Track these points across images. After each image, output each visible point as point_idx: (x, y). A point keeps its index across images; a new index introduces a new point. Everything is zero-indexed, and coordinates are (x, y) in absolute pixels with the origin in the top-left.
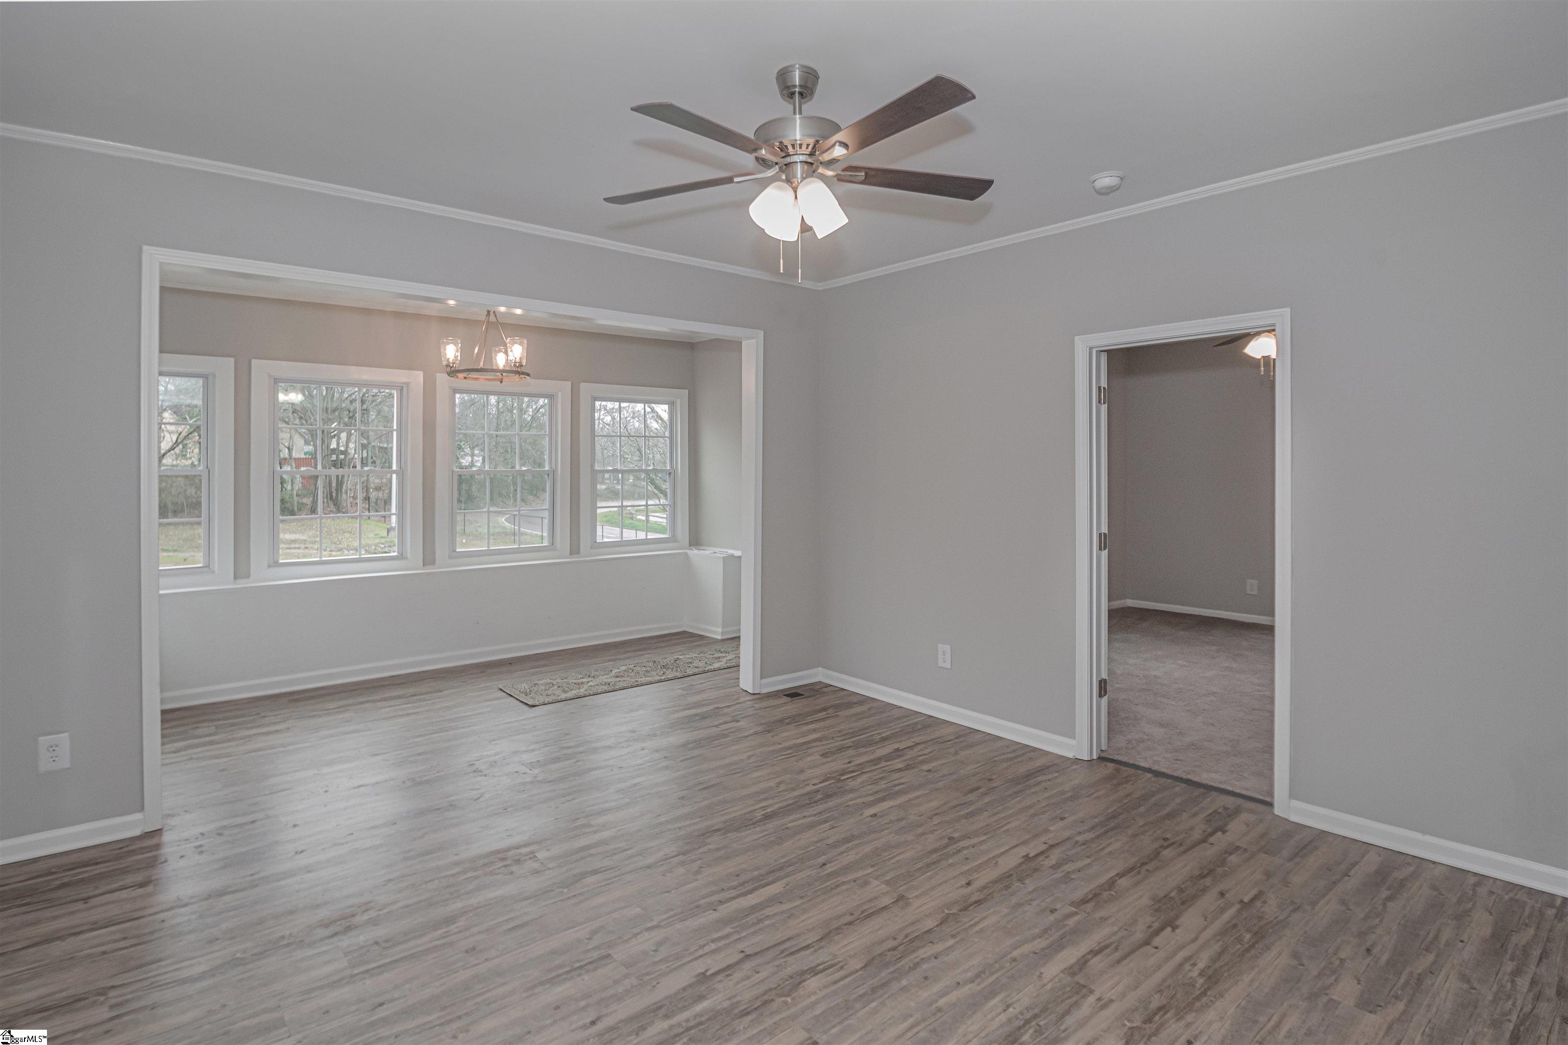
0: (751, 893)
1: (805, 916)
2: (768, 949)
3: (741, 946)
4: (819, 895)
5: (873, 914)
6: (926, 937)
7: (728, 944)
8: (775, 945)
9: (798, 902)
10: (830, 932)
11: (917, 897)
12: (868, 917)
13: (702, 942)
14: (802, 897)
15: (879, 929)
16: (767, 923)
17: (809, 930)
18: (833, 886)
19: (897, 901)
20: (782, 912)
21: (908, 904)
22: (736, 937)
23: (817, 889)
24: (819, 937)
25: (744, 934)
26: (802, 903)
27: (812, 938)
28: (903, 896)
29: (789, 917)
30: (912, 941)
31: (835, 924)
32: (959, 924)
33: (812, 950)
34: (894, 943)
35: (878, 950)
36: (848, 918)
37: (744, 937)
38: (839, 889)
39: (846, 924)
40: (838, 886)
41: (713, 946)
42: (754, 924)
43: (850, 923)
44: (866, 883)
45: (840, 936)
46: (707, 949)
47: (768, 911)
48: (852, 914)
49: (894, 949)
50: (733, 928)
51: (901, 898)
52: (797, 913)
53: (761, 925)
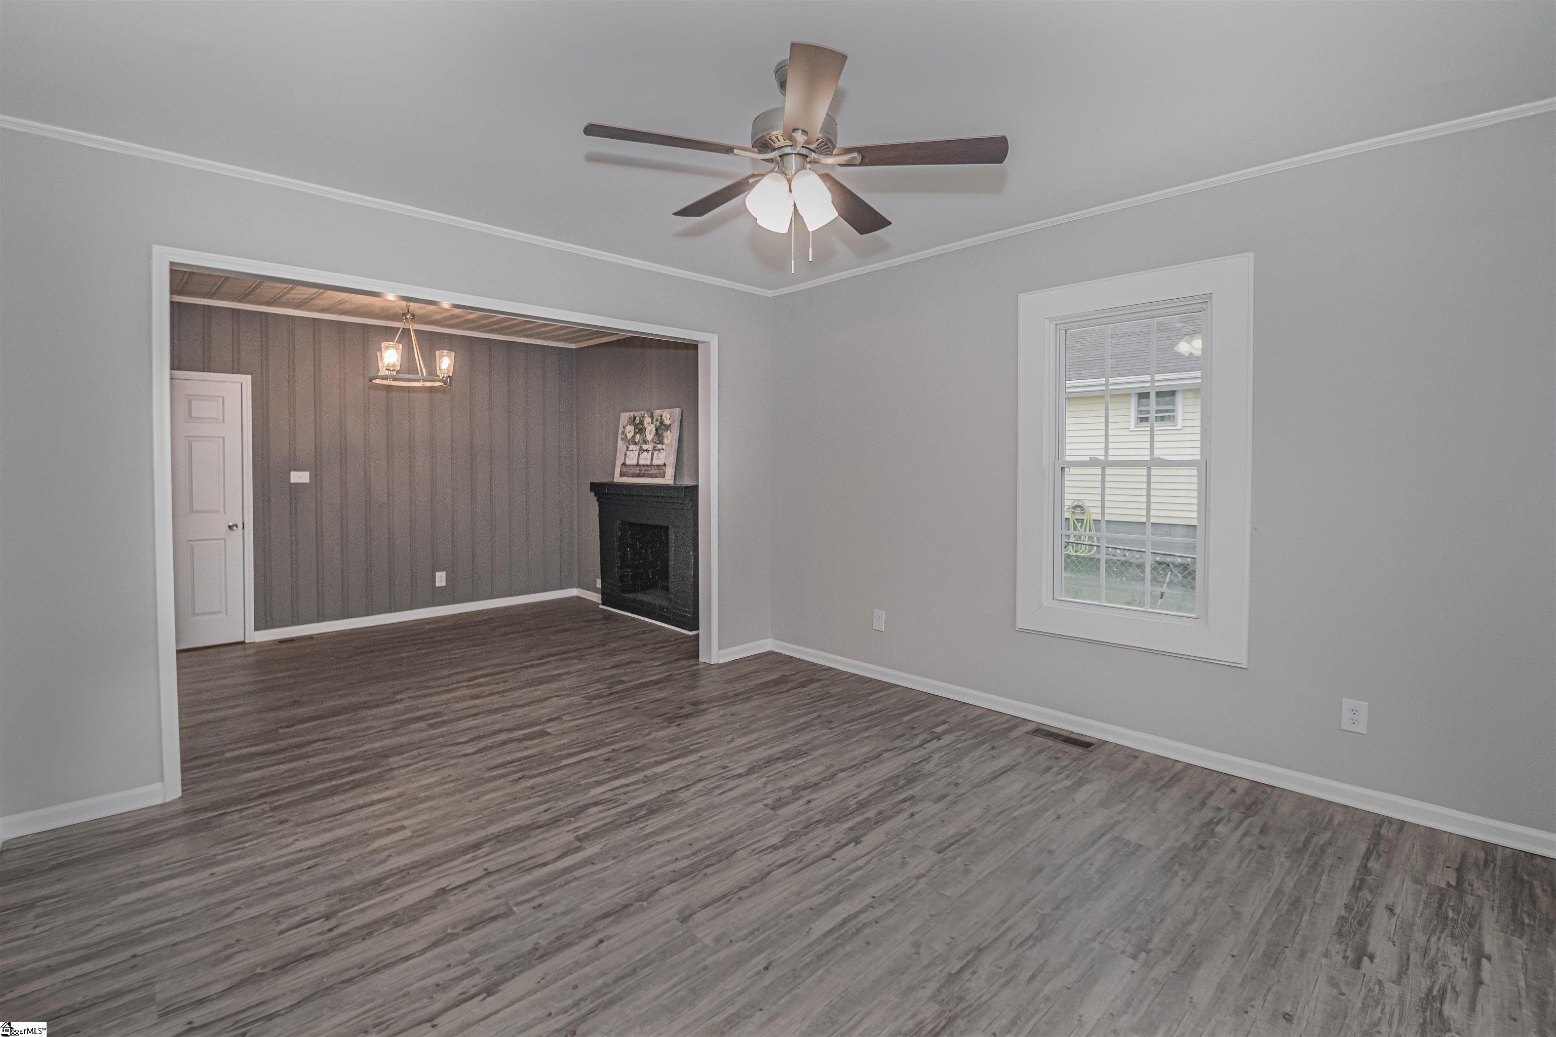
0: (844, 919)
1: (785, 894)
2: (813, 863)
3: (836, 864)
4: (772, 920)
5: (719, 899)
6: (676, 877)
7: (847, 865)
8: (808, 866)
9: (793, 910)
10: (762, 879)
11: (668, 921)
12: (724, 896)
13: (870, 866)
14: (790, 916)
15: (716, 884)
16: (819, 887)
17: (780, 881)
18: (756, 933)
19: (690, 916)
20: (807, 898)
21: (681, 911)
22: (843, 872)
23: (775, 929)
24: (771, 874)
25: (838, 874)
26: (789, 909)
27: (777, 874)
28: (682, 922)
29: (800, 893)
30: (691, 873)
31: (757, 887)
32: (640, 890)
33: (777, 864)
34: (706, 871)
35: (722, 865)
36: (743, 894)
37: (836, 872)
38: (750, 929)
39: (746, 887)
40: (752, 933)
41: (860, 863)
42: (832, 884)
43: (742, 889)
44: (718, 940)
45: (753, 876)
46: (864, 860)
47: (821, 898)
48: (740, 898)
49: (708, 866)
50: (849, 880)
51: (684, 920)
52: (793, 897)
53: (825, 883)
